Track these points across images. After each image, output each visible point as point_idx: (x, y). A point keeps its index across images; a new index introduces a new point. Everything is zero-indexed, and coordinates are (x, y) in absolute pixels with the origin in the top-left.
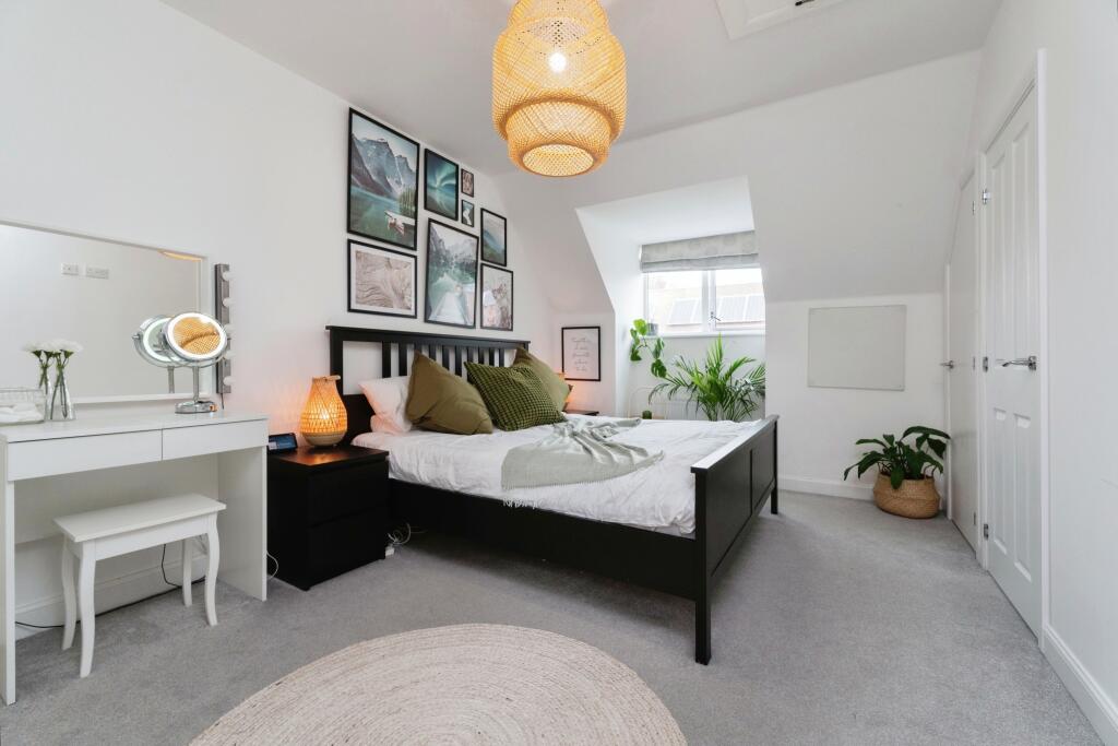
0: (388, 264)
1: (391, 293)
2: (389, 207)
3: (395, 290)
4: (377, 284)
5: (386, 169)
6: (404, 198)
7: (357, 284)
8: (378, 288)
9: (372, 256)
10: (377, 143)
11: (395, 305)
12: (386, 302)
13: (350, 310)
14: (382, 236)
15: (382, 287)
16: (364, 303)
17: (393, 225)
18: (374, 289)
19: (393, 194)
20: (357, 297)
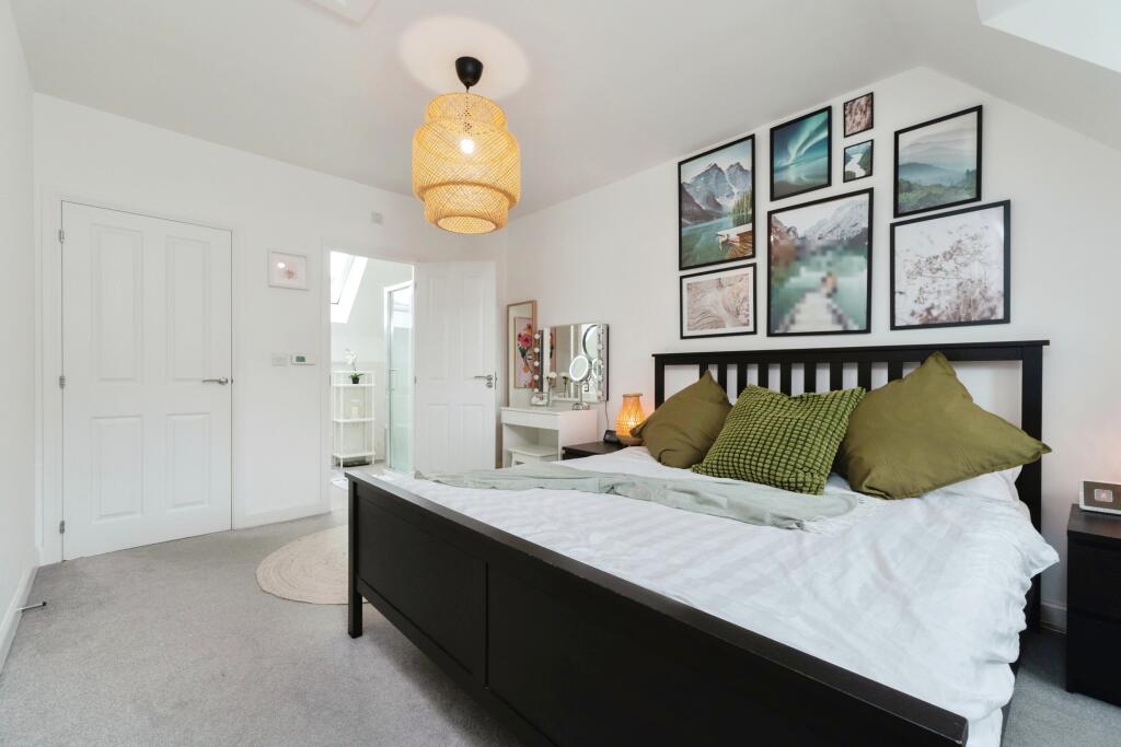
0: (720, 284)
1: (722, 312)
2: (720, 227)
3: (728, 310)
4: (707, 308)
5: (716, 192)
6: (739, 206)
7: (688, 313)
8: (708, 312)
9: (702, 282)
10: (706, 173)
11: (727, 325)
12: (719, 323)
13: (682, 337)
14: (713, 259)
15: (712, 309)
16: (695, 329)
17: (727, 243)
18: (705, 313)
19: (725, 210)
20: (689, 325)
